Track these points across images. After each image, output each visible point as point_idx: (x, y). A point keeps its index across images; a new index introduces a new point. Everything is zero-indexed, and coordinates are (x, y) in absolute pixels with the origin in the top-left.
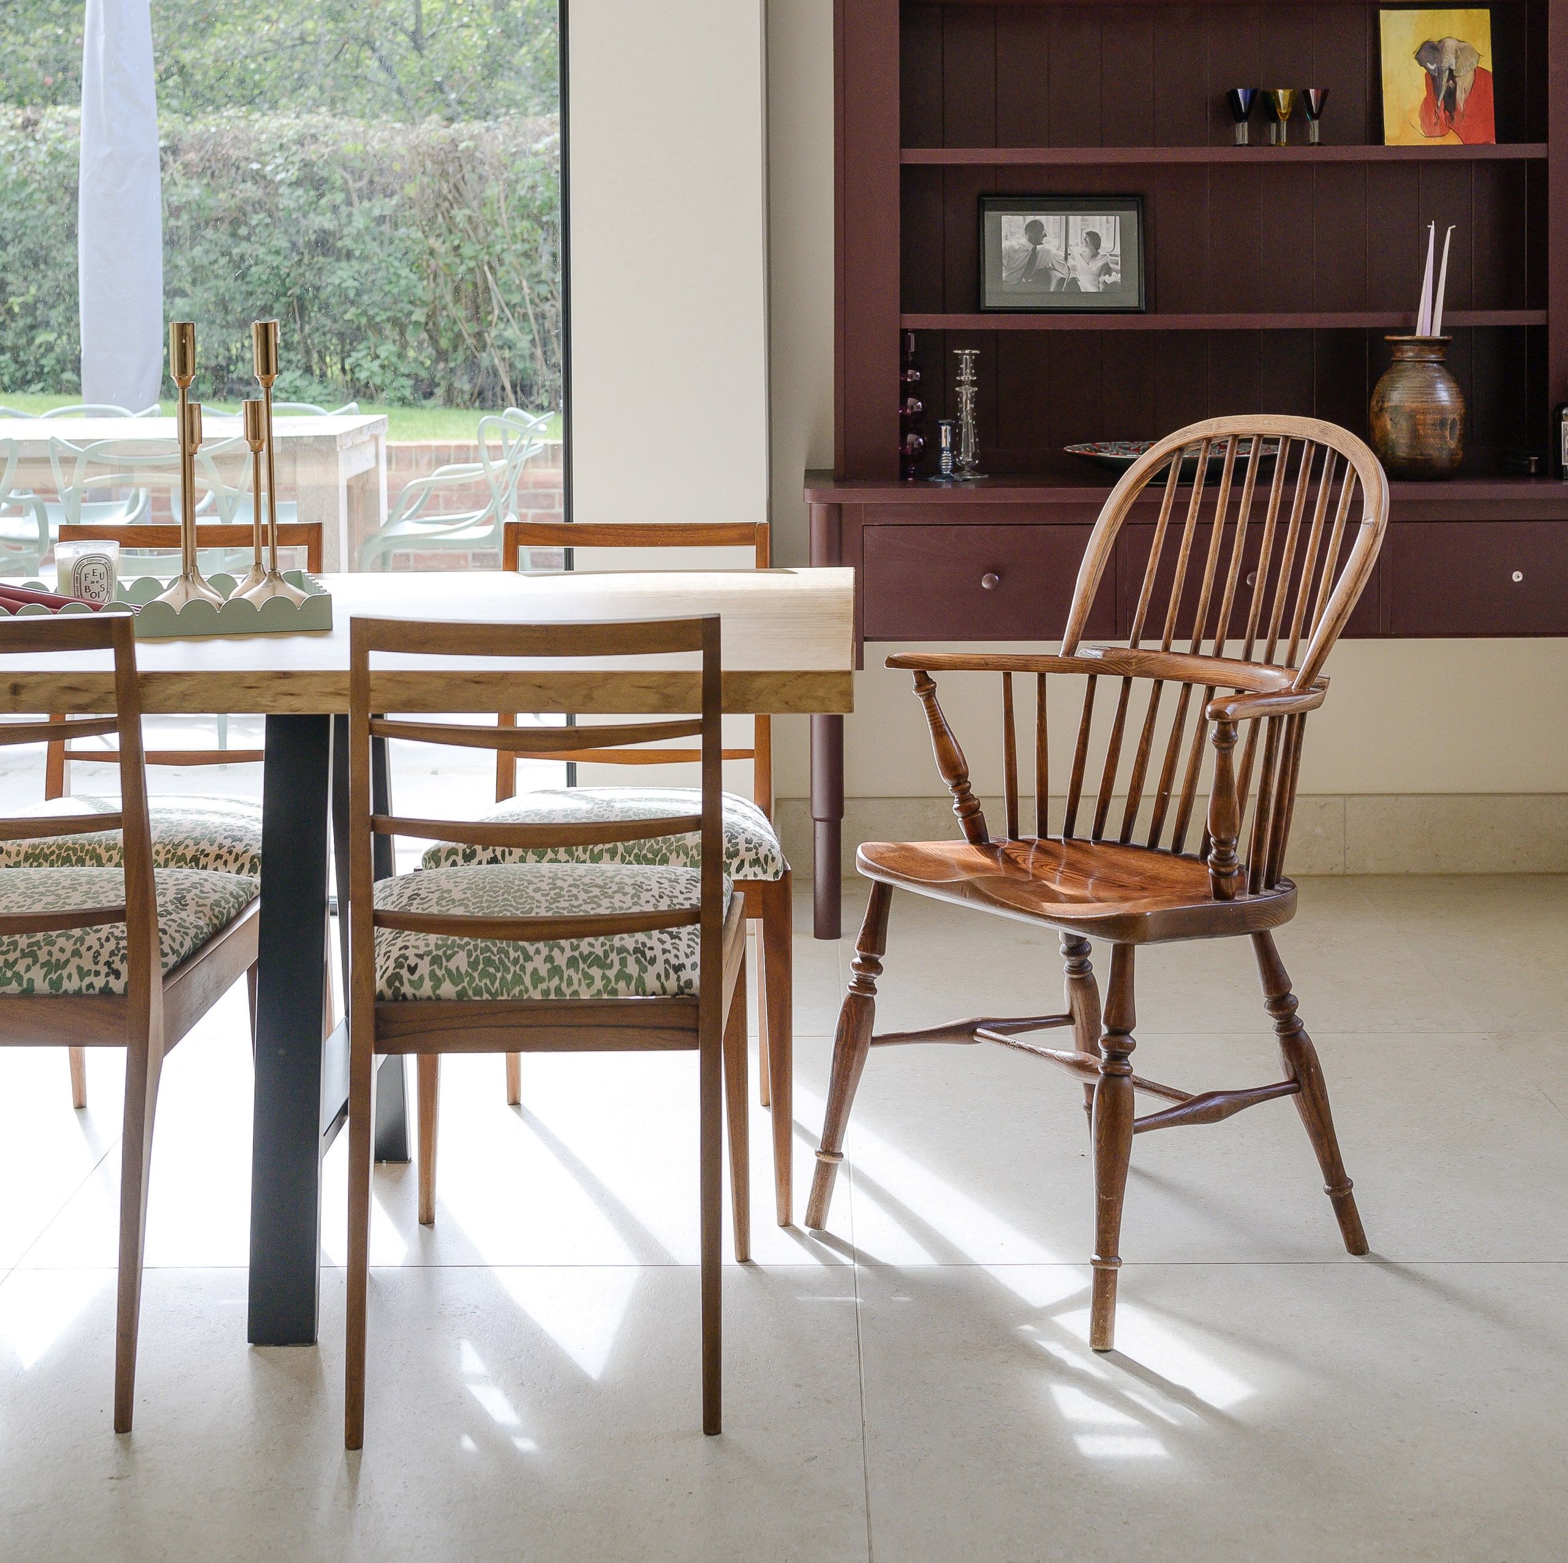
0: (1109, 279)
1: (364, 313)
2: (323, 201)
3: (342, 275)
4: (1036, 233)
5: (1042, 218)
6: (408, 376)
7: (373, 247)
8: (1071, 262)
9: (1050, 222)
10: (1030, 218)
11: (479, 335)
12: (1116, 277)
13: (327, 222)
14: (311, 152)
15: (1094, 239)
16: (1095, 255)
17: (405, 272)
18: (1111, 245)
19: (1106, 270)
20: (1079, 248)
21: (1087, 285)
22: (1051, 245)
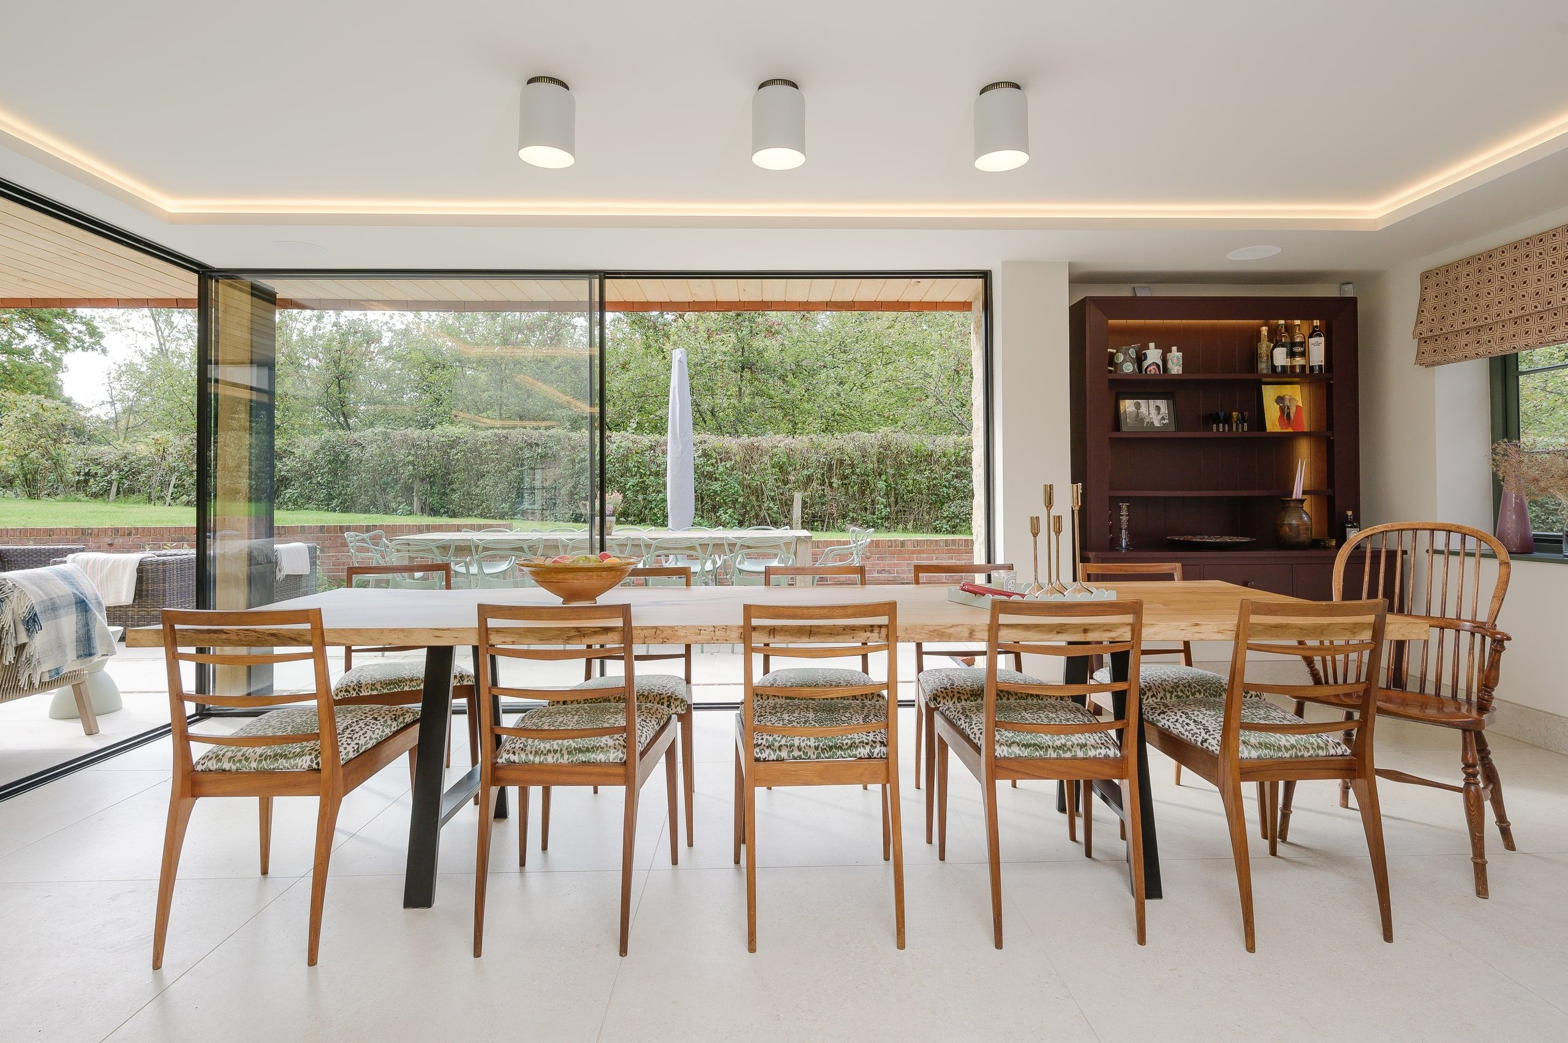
0: (1164, 422)
1: (722, 498)
2: (709, 462)
3: (716, 486)
4: (1138, 406)
5: (1139, 401)
6: (737, 520)
7: (725, 477)
8: (1151, 416)
9: (1142, 402)
10: (1136, 401)
11: (760, 506)
12: (1166, 421)
13: (710, 469)
14: (705, 446)
15: (1158, 408)
16: (1159, 414)
17: (737, 485)
18: (1164, 410)
19: (1163, 418)
20: (1153, 411)
21: (1157, 424)
22: (1143, 410)
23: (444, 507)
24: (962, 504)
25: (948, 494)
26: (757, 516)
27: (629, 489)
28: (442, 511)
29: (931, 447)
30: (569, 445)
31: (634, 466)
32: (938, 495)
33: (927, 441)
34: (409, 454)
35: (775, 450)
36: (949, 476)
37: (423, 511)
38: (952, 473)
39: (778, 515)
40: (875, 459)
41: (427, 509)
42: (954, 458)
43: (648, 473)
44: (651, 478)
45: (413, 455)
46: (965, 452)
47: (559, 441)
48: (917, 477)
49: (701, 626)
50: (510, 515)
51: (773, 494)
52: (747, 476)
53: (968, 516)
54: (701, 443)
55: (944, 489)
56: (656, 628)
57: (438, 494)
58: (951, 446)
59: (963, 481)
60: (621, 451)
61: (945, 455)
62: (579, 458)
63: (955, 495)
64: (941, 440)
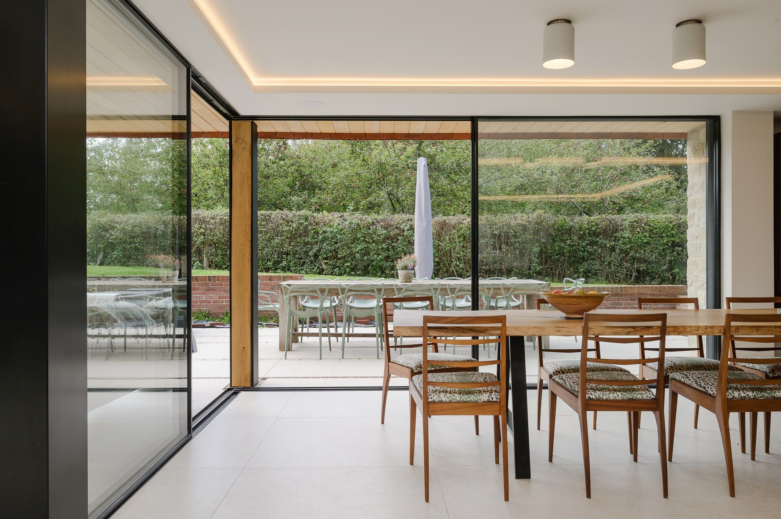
23: (225, 264)
24: (593, 263)
25: (583, 256)
26: (447, 271)
27: (358, 252)
28: (224, 267)
29: (571, 223)
30: (314, 222)
31: (361, 236)
32: (575, 257)
33: (568, 219)
34: (201, 228)
35: (461, 226)
36: (584, 244)
37: (210, 266)
38: (586, 242)
39: (462, 270)
40: (532, 231)
41: (214, 265)
42: (587, 231)
43: (371, 241)
44: (374, 244)
45: (204, 228)
46: (596, 227)
47: (306, 219)
48: (562, 245)
49: (699, 326)
50: (273, 270)
51: (459, 256)
52: (441, 243)
53: (597, 271)
54: (408, 220)
55: (581, 253)
56: (675, 327)
57: (221, 255)
58: (586, 223)
59: (594, 247)
60: (352, 226)
61: (581, 229)
62: (322, 231)
63: (588, 257)
64: (577, 219)
